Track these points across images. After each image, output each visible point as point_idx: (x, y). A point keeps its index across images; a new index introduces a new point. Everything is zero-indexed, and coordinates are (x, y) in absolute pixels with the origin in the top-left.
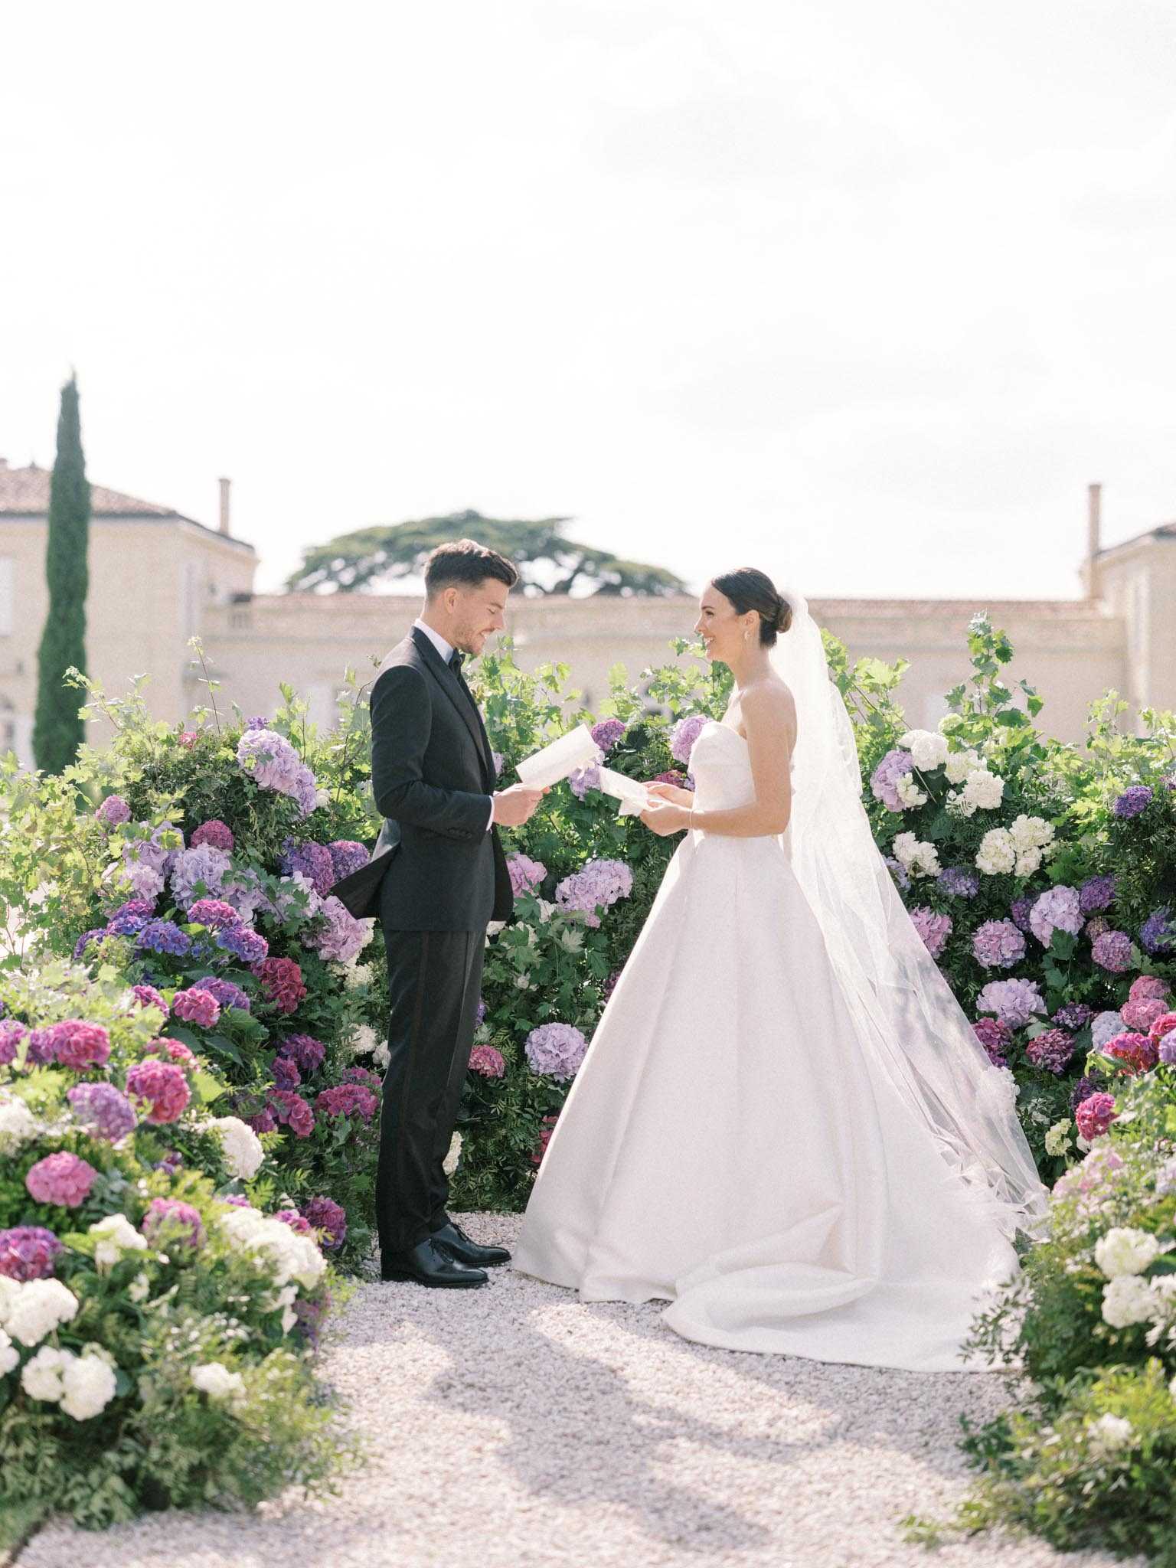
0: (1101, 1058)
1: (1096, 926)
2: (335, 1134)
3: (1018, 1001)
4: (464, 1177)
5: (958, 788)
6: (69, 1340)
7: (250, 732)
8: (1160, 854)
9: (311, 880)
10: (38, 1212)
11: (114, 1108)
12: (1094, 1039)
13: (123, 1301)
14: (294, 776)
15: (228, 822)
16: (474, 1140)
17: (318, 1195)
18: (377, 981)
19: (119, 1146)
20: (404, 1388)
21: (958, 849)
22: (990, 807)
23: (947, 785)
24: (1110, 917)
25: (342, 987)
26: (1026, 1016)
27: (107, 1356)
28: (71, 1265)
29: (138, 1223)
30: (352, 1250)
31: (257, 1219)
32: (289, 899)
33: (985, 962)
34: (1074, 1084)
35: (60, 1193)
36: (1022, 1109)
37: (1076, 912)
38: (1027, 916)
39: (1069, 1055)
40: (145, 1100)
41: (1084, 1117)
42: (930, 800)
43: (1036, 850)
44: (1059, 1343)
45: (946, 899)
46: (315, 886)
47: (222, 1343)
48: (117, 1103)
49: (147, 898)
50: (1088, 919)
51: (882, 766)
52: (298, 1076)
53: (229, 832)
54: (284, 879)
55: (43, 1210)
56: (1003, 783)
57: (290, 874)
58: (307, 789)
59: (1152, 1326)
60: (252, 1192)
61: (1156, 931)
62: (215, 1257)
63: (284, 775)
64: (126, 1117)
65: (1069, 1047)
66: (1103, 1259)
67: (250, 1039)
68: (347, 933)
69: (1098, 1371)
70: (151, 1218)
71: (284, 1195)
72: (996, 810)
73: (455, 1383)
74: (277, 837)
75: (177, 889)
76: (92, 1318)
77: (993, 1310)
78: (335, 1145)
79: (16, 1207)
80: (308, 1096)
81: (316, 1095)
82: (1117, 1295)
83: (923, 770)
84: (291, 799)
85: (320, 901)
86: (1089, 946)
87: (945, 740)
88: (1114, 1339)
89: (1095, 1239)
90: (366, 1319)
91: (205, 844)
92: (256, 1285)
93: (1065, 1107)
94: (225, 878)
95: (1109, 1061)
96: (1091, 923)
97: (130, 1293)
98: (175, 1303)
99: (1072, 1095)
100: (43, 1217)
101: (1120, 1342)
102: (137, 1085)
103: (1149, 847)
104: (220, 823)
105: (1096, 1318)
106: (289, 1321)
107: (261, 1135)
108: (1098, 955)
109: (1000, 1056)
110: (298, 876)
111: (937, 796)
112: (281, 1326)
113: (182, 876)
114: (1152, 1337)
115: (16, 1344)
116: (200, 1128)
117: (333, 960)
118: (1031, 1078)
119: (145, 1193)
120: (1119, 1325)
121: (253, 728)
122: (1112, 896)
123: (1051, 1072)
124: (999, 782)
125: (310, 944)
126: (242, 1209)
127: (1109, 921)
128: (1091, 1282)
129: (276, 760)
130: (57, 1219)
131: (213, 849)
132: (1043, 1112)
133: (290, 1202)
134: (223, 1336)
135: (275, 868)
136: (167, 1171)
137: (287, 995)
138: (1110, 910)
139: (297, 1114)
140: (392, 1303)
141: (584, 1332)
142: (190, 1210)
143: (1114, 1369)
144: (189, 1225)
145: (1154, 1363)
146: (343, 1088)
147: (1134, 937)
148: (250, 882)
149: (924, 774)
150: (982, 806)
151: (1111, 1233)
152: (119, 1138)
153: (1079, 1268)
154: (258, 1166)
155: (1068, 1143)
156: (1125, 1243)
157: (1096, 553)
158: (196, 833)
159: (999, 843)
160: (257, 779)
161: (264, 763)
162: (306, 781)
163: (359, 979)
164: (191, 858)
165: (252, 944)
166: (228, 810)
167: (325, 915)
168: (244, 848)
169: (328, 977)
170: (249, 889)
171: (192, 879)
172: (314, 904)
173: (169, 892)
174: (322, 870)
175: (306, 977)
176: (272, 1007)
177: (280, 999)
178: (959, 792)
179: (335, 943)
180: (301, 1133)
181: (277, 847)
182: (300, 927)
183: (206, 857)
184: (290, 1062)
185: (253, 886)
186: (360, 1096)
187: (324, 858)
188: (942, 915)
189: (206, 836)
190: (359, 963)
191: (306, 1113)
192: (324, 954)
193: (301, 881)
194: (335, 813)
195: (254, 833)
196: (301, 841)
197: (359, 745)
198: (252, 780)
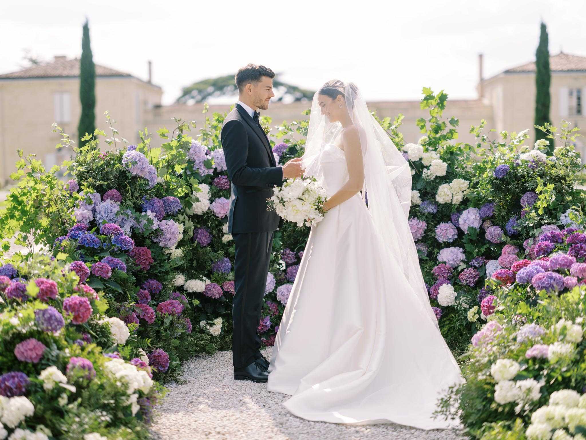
0: (491, 280)
1: (487, 224)
2: (165, 320)
3: (455, 256)
4: (224, 336)
5: (428, 167)
6: (30, 424)
7: (128, 151)
8: (513, 193)
9: (155, 214)
10: (19, 366)
11: (53, 318)
12: (487, 272)
13: (56, 405)
14: (147, 170)
15: (119, 190)
16: (228, 321)
17: (157, 349)
18: (185, 256)
19: (57, 334)
20: (189, 435)
21: (428, 193)
22: (441, 175)
23: (423, 167)
24: (493, 220)
25: (169, 258)
26: (458, 263)
27: (47, 431)
28: (33, 389)
29: (64, 370)
30: (173, 371)
31: (122, 364)
32: (145, 222)
33: (441, 240)
34: (479, 291)
35: (29, 357)
36: (458, 302)
37: (478, 218)
38: (458, 220)
39: (477, 279)
40: (70, 313)
41: (484, 306)
42: (416, 173)
43: (461, 192)
44: (476, 411)
45: (424, 214)
46: (156, 216)
47: (100, 423)
48: (55, 316)
49: (85, 224)
50: (484, 221)
52: (150, 297)
53: (119, 194)
54: (143, 214)
55: (22, 365)
56: (446, 165)
57: (146, 212)
58: (153, 175)
59: (517, 404)
60: (121, 351)
61: (512, 225)
62: (99, 383)
63: (142, 170)
64: (60, 322)
65: (476, 276)
66: (495, 373)
67: (128, 282)
68: (171, 235)
69: (493, 424)
70: (70, 366)
71: (141, 350)
72: (444, 176)
73: (211, 432)
74: (140, 196)
75: (97, 219)
76: (40, 413)
77: (446, 396)
78: (165, 326)
79: (10, 363)
80: (154, 305)
81: (157, 305)
82: (501, 389)
83: (413, 161)
84: (145, 180)
85: (159, 222)
86: (484, 233)
87: (422, 148)
88: (500, 409)
89: (491, 364)
90: (177, 402)
91: (109, 200)
92: (118, 394)
93: (475, 301)
94: (117, 214)
95: (495, 282)
96: (485, 223)
97: (58, 402)
98: (80, 405)
99: (478, 296)
100: (22, 368)
101: (503, 411)
102: (68, 307)
103: (508, 190)
104: (115, 191)
105: (492, 400)
106: (135, 409)
107: (129, 325)
108: (488, 236)
109: (448, 279)
110: (149, 212)
111: (419, 171)
112: (131, 412)
113: (99, 213)
114: (518, 409)
115: (6, 427)
116: (101, 322)
117: (165, 247)
118: (461, 289)
119: (68, 355)
120: (502, 403)
121: (129, 150)
122: (493, 211)
123: (469, 286)
124: (445, 165)
125: (155, 241)
126: (115, 359)
127: (493, 222)
128: (489, 384)
129: (139, 163)
130: (28, 369)
131: (112, 202)
132: (466, 303)
133: (144, 353)
134: (99, 420)
135: (139, 209)
136: (80, 344)
137: (145, 263)
138: (493, 217)
139: (148, 314)
140: (189, 394)
141: (270, 405)
142: (87, 362)
143: (501, 423)
144: (87, 369)
145: (519, 421)
146: (169, 301)
147: (503, 228)
148: (128, 215)
149: (413, 162)
150: (438, 175)
151: (499, 362)
152: (56, 331)
153: (484, 377)
154: (127, 338)
155: (477, 316)
156: (504, 366)
157: (482, 80)
158: (105, 195)
159: (446, 190)
160: (131, 171)
161: (134, 166)
162: (152, 172)
163: (176, 255)
164: (103, 206)
165: (127, 242)
166: (119, 185)
167: (161, 228)
168: (125, 201)
169: (163, 254)
170: (128, 218)
171: (104, 215)
172: (156, 224)
173: (95, 220)
174: (159, 209)
175: (153, 255)
176: (139, 268)
177: (142, 264)
178: (428, 169)
179: (166, 239)
180: (149, 322)
181: (140, 200)
182: (150, 234)
183: (109, 205)
184: (147, 291)
185: (129, 217)
186: (176, 305)
187: (160, 204)
188: (422, 221)
189: (109, 196)
190: (176, 248)
191: (152, 313)
192: (161, 244)
193: (150, 214)
194: (166, 185)
195: (129, 194)
196: (150, 197)
197: (174, 157)
198: (129, 172)
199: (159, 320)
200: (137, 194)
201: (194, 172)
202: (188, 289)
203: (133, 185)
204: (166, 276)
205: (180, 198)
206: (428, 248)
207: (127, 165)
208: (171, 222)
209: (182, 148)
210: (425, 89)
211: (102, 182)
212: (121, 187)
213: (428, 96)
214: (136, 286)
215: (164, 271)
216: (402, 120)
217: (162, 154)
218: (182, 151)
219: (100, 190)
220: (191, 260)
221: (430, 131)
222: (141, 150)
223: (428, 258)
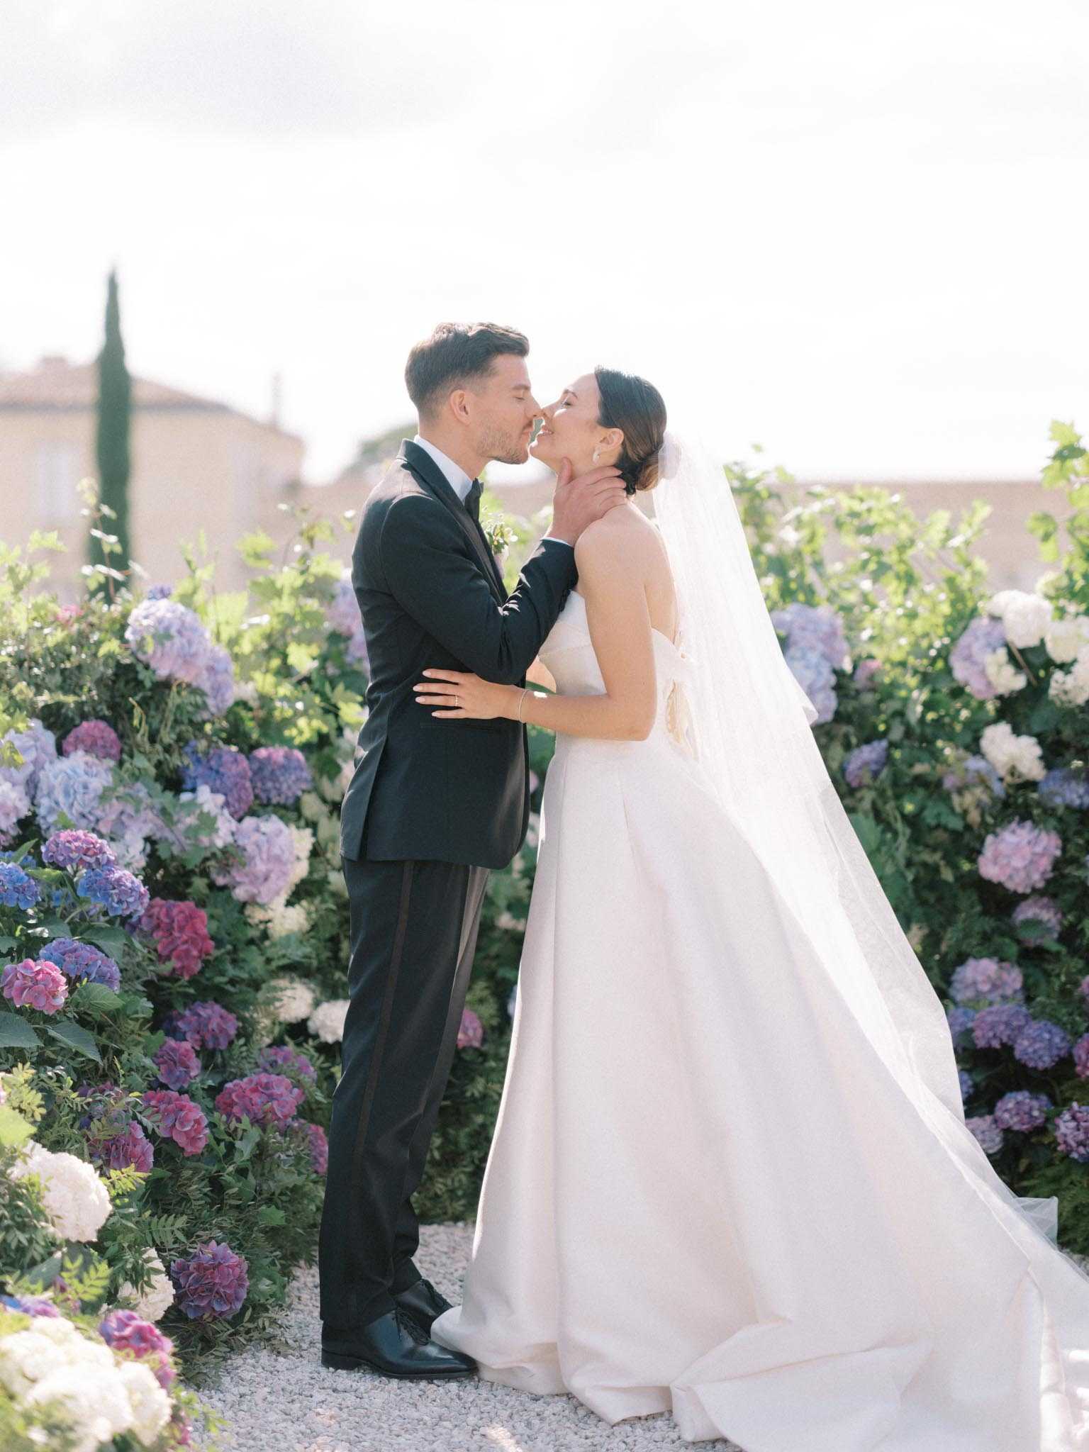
2: (238, 1144)
5: (1066, 668)
7: (146, 604)
9: (220, 799)
14: (202, 662)
15: (112, 722)
17: (206, 1243)
18: (313, 928)
21: (1067, 746)
23: (1050, 664)
25: (263, 937)
30: (259, 1312)
32: (191, 822)
42: (1029, 683)
45: (1052, 812)
46: (227, 804)
51: (964, 640)
52: (195, 1064)
53: (113, 735)
54: (185, 797)
57: (193, 790)
58: (220, 678)
63: (187, 659)
68: (270, 866)
71: (150, 1252)
74: (176, 741)
75: (42, 812)
78: (239, 1160)
80: (207, 1092)
81: (218, 1092)
83: (1021, 646)
84: (195, 691)
85: (234, 825)
87: (1048, 606)
91: (80, 753)
94: (103, 797)
104: (102, 725)
107: (112, 1174)
110: (204, 792)
111: (1039, 679)
113: (49, 795)
116: (15, 1172)
117: (252, 901)
125: (220, 881)
126: (42, 1322)
129: (178, 641)
131: (89, 758)
133: (158, 1262)
135: (174, 782)
137: (187, 952)
139: (182, 1125)
146: (255, 1078)
148: (138, 802)
149: (1022, 651)
154: (101, 1221)
158: (71, 738)
160: (153, 665)
161: (163, 645)
162: (220, 667)
163: (287, 926)
164: (61, 771)
165: (125, 892)
166: (113, 706)
167: (240, 843)
168: (131, 756)
169: (246, 924)
170: (137, 811)
171: (61, 799)
172: (224, 832)
173: (35, 815)
174: (236, 784)
175: (214, 925)
176: (166, 968)
177: (179, 958)
178: (1068, 672)
179: (254, 880)
180: (189, 1149)
181: (176, 755)
182: (206, 859)
183: (81, 769)
184: (186, 1045)
185: (143, 806)
186: (277, 1091)
187: (240, 768)
188: (1048, 832)
189: (83, 741)
190: (289, 903)
191: (197, 1122)
192: (240, 893)
193: (207, 799)
194: (262, 707)
195: (141, 737)
196: (209, 746)
197: (288, 620)
198: (147, 667)
199: (218, 1141)
200: (168, 737)
201: (348, 669)
202: (322, 1033)
203: (157, 708)
204: (250, 994)
205: (306, 747)
206: (1064, 915)
207: (141, 644)
208: (272, 824)
209: (310, 595)
210: (1057, 428)
211: (61, 697)
212: (117, 715)
213: (1065, 448)
214: (153, 1030)
215: (245, 976)
216: (984, 521)
217: (252, 610)
218: (312, 604)
219: (55, 719)
220: (334, 941)
221: (1071, 554)
222: (187, 600)
223: (1064, 950)
